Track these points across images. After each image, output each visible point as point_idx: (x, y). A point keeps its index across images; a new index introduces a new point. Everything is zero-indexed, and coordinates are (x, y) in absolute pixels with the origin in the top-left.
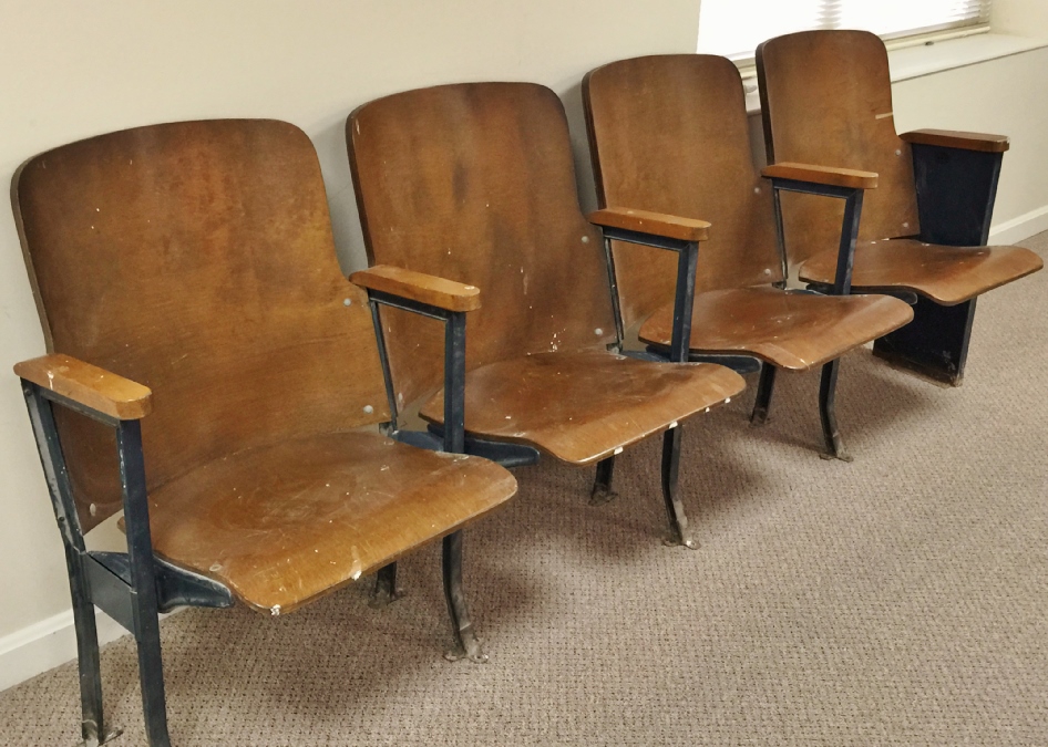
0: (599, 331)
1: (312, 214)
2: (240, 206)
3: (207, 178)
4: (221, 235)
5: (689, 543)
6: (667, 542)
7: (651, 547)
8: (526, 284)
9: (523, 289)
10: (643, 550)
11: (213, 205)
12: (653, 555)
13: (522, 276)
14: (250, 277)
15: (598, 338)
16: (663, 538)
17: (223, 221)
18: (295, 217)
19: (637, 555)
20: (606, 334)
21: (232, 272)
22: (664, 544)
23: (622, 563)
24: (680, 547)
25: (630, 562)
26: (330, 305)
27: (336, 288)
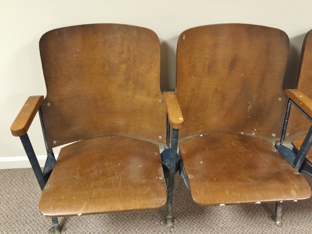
0: (274, 135)
1: (154, 67)
2: (132, 58)
3: (122, 46)
4: (123, 67)
5: (278, 223)
6: (270, 217)
7: (263, 216)
8: (249, 108)
9: (247, 110)
10: (259, 216)
11: (122, 56)
12: (260, 220)
13: (249, 105)
14: (131, 83)
15: (272, 137)
16: (270, 215)
17: (125, 62)
18: (149, 66)
19: (255, 217)
20: (276, 137)
21: (126, 80)
22: (268, 217)
23: (247, 217)
24: (274, 222)
25: (250, 219)
26: (155, 100)
27: (157, 95)
